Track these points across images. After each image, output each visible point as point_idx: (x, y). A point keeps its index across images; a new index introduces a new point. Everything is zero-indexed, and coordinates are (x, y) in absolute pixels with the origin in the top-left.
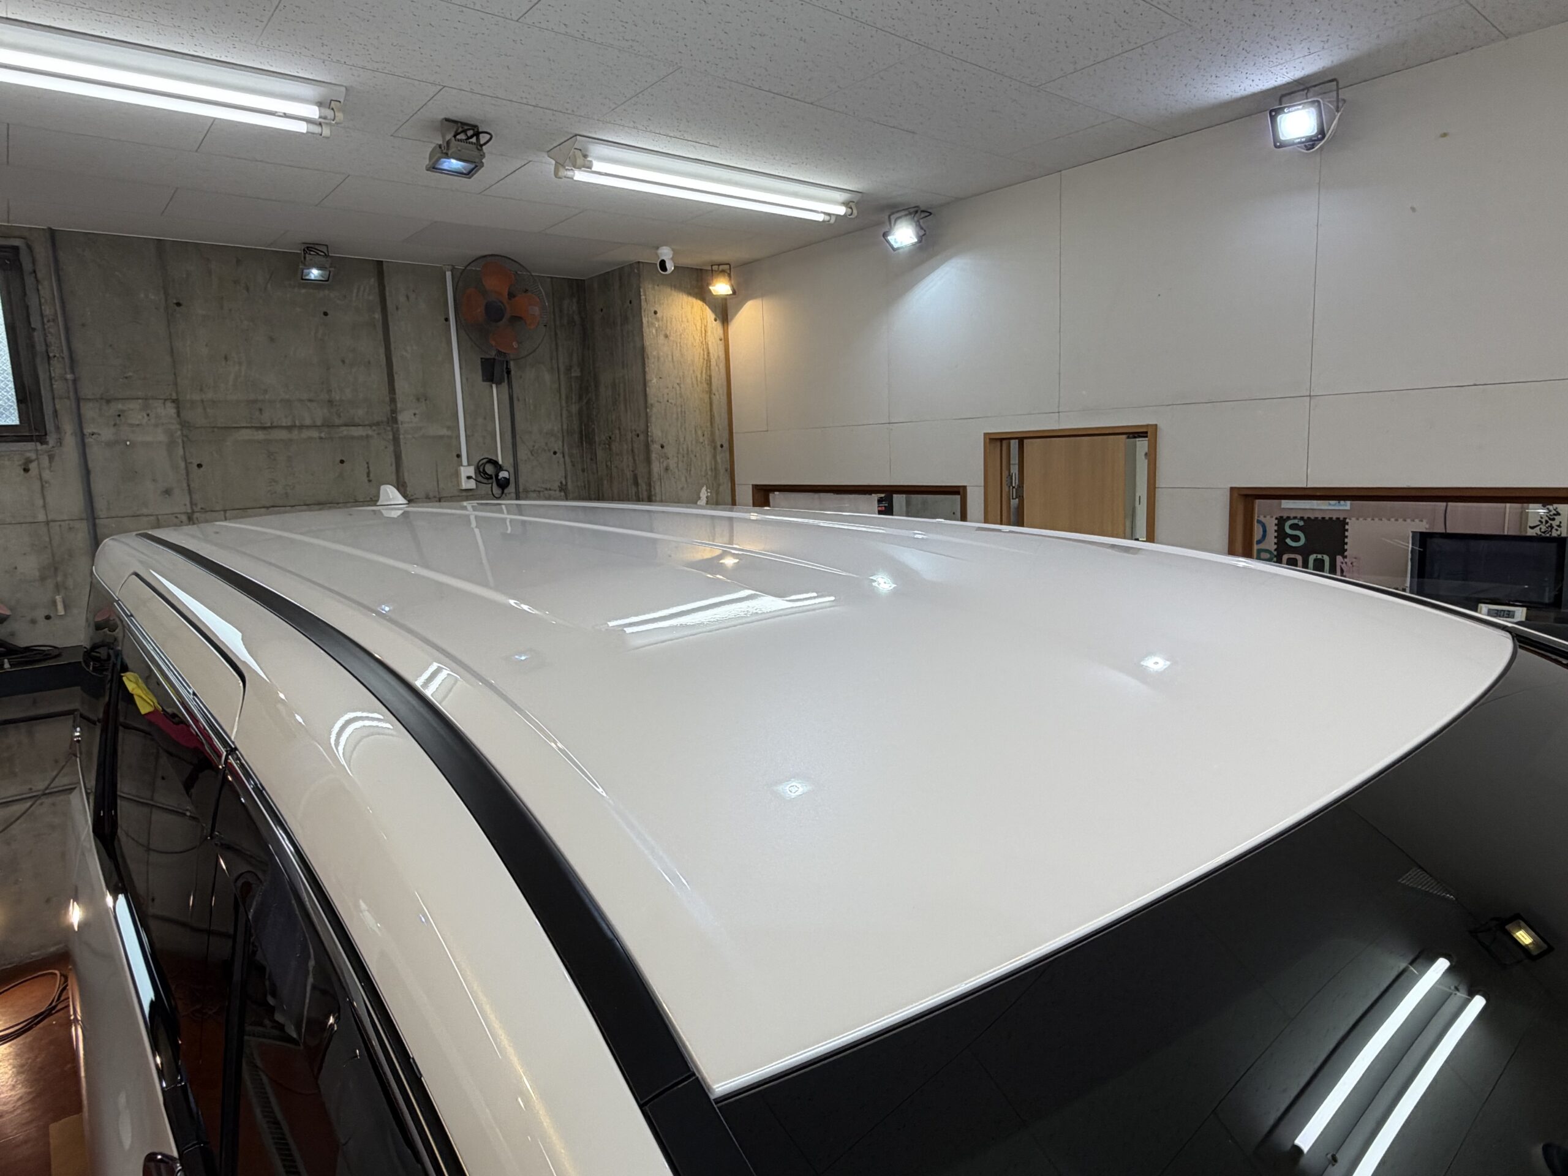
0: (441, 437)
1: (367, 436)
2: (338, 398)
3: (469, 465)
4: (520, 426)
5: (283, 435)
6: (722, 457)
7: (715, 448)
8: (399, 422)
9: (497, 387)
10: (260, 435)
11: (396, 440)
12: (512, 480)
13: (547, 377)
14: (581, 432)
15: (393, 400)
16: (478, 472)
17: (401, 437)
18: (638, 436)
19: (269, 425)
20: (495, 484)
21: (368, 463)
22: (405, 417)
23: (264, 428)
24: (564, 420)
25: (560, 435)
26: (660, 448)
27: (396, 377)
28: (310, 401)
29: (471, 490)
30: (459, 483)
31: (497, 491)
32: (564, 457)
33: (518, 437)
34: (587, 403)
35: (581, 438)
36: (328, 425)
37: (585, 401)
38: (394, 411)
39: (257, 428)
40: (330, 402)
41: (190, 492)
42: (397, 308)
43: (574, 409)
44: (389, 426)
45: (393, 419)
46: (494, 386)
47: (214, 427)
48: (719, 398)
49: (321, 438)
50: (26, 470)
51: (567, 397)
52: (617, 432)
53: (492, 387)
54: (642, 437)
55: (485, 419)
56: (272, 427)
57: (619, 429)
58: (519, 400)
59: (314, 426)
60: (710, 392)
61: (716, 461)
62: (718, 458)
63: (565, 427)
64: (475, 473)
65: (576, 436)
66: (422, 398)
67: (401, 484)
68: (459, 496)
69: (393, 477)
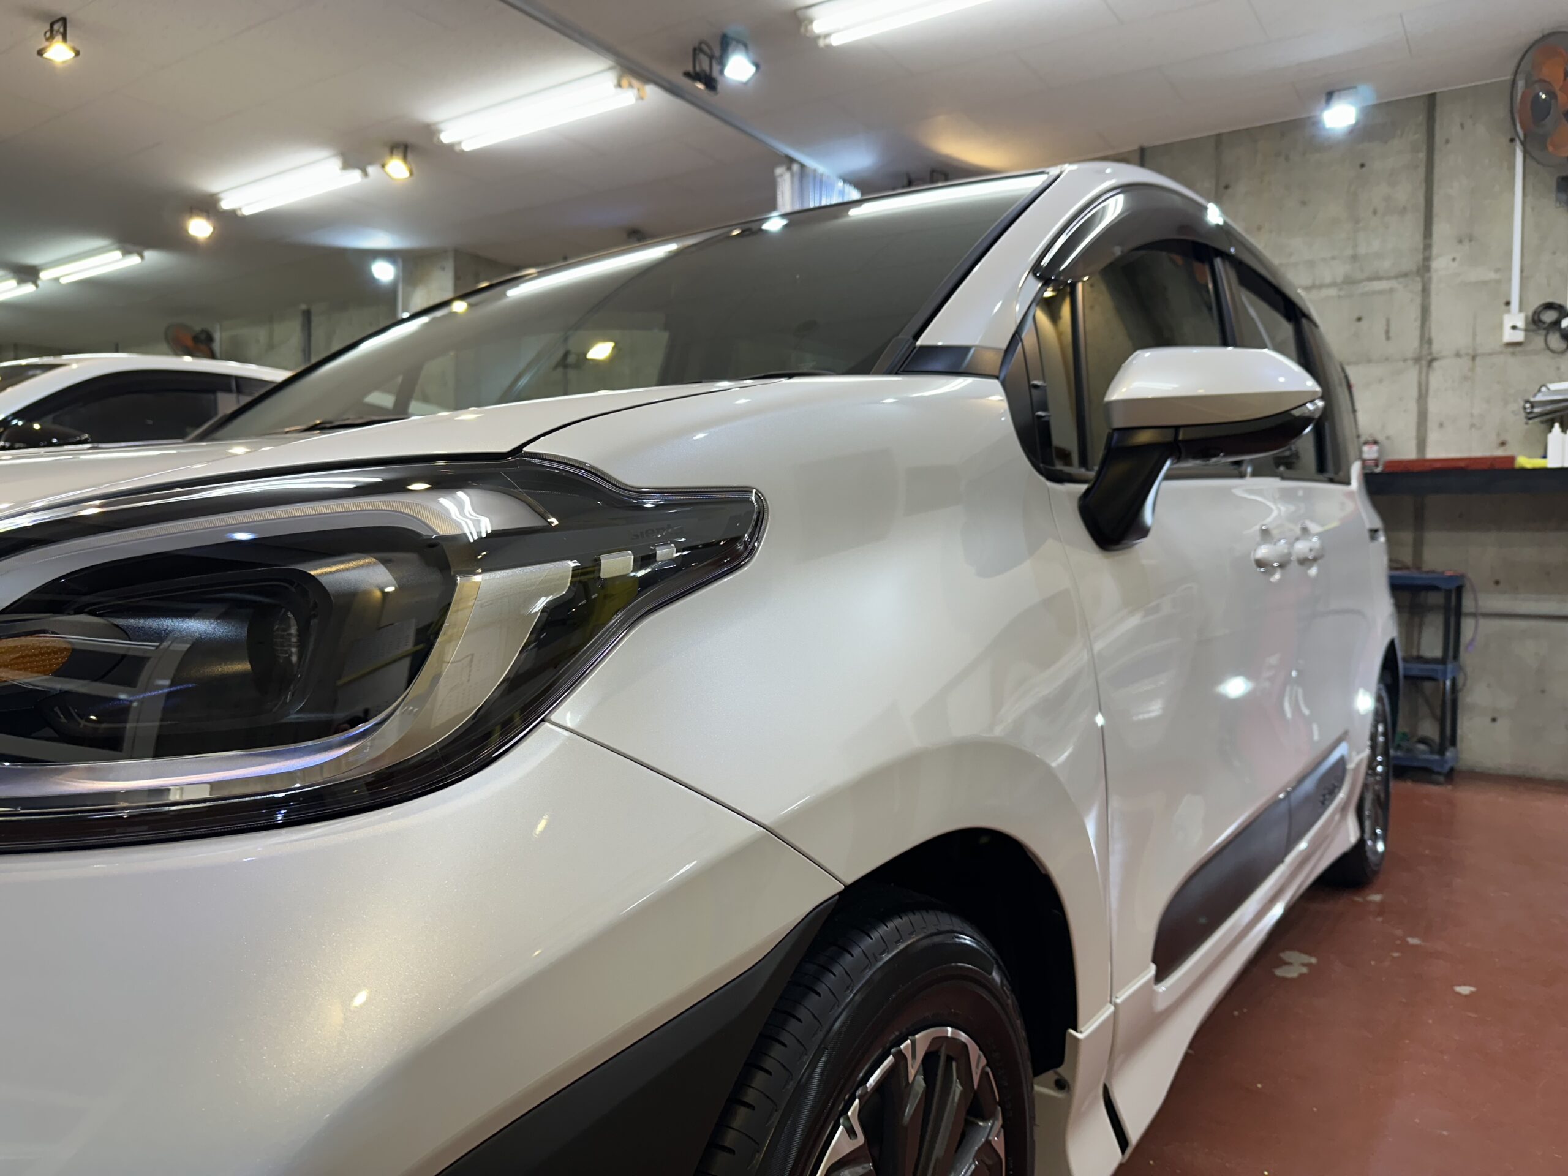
0: (1485, 283)
1: (1391, 290)
2: (1363, 252)
3: (1521, 310)
8: (1432, 270)
11: (1425, 291)
15: (1428, 247)
16: (1530, 322)
17: (1433, 286)
20: (1552, 338)
21: (1388, 318)
22: (1441, 265)
27: (1436, 220)
28: (1333, 258)
29: (1516, 343)
30: (1497, 336)
31: (1559, 346)
36: (1349, 281)
38: (1427, 259)
40: (1355, 257)
42: (1447, 141)
44: (1419, 276)
45: (1424, 268)
49: (1339, 296)
59: (1333, 284)
64: (1527, 322)
66: (1465, 238)
67: (1426, 340)
68: (1501, 353)
69: (1417, 333)
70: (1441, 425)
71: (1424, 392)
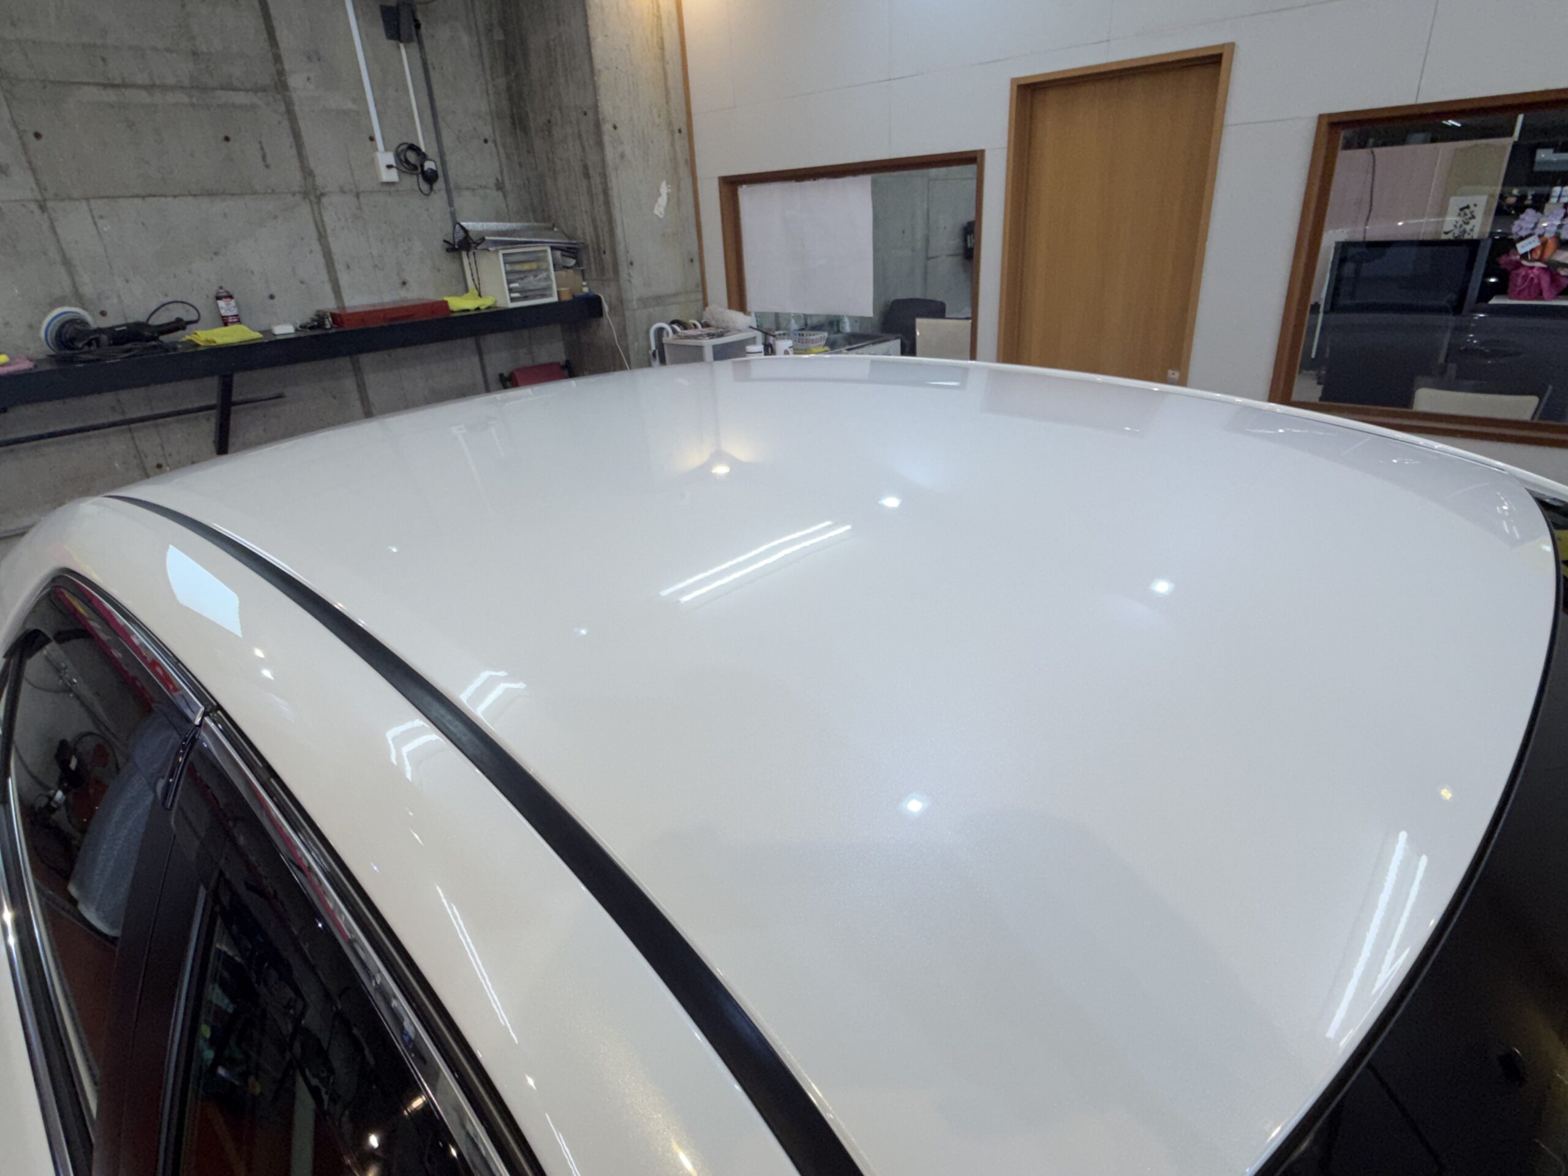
0: (345, 112)
1: (253, 106)
2: (205, 50)
3: (386, 150)
4: (440, 104)
5: (143, 96)
6: (681, 143)
7: (672, 133)
8: (291, 89)
9: (405, 47)
10: (111, 96)
11: (291, 114)
12: (440, 173)
13: (465, 39)
14: (512, 117)
15: (278, 59)
16: (399, 162)
17: (297, 108)
18: (585, 114)
19: (118, 81)
20: (421, 180)
21: (260, 143)
22: (295, 81)
23: (114, 86)
24: (492, 98)
25: (489, 118)
26: (613, 129)
28: (168, 50)
29: (392, 184)
30: (377, 175)
31: (425, 187)
32: (496, 146)
33: (440, 120)
34: (517, 76)
35: (513, 123)
36: (198, 86)
37: (513, 74)
38: (281, 73)
39: (105, 86)
40: (195, 54)
41: (34, 171)
43: (502, 82)
44: (278, 93)
45: (281, 85)
46: (402, 46)
47: (44, 80)
48: (674, 68)
49: (193, 105)
51: (491, 68)
52: (556, 112)
53: (399, 48)
54: (590, 115)
55: (397, 90)
56: (125, 85)
57: (560, 108)
58: (434, 68)
59: (180, 87)
60: (663, 58)
61: (675, 151)
62: (677, 146)
63: (493, 107)
64: (396, 162)
65: (508, 121)
66: (313, 56)
67: (308, 173)
68: (380, 191)
69: (295, 163)
70: (348, 267)
71: (321, 230)
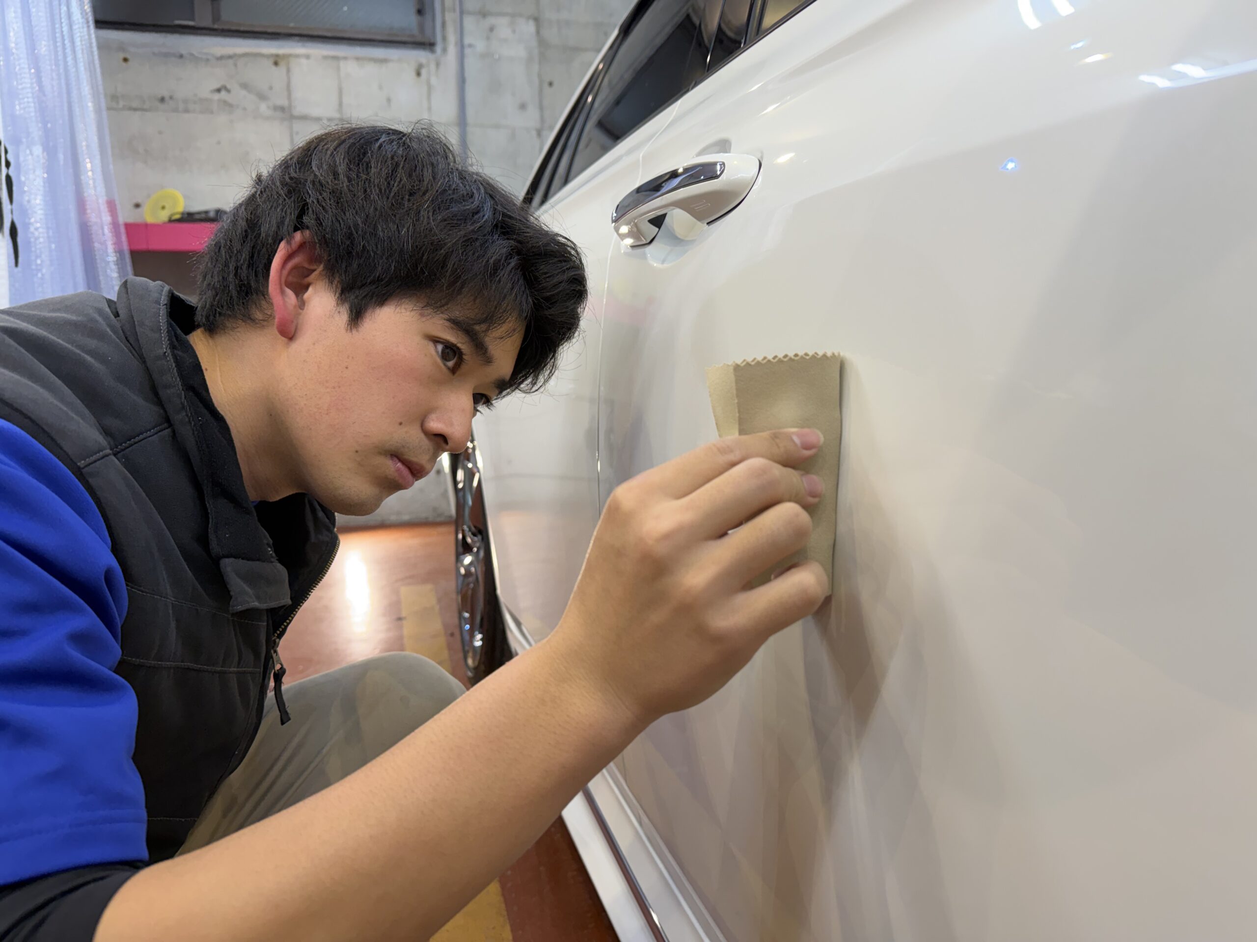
50: (419, 74)
